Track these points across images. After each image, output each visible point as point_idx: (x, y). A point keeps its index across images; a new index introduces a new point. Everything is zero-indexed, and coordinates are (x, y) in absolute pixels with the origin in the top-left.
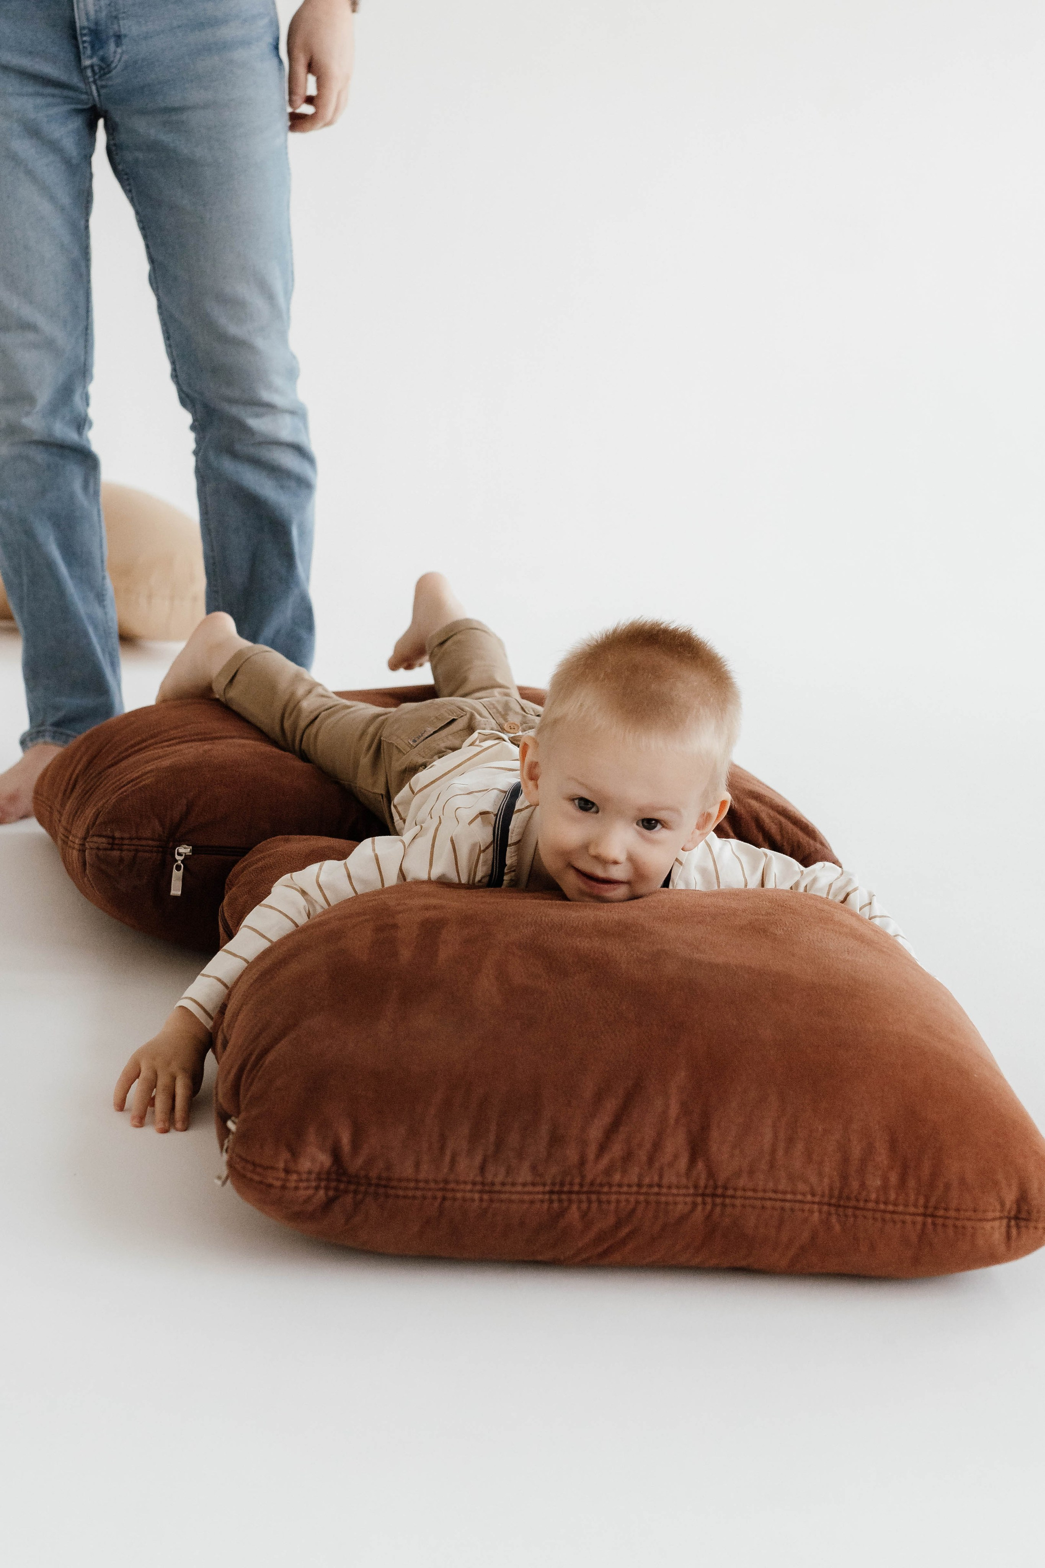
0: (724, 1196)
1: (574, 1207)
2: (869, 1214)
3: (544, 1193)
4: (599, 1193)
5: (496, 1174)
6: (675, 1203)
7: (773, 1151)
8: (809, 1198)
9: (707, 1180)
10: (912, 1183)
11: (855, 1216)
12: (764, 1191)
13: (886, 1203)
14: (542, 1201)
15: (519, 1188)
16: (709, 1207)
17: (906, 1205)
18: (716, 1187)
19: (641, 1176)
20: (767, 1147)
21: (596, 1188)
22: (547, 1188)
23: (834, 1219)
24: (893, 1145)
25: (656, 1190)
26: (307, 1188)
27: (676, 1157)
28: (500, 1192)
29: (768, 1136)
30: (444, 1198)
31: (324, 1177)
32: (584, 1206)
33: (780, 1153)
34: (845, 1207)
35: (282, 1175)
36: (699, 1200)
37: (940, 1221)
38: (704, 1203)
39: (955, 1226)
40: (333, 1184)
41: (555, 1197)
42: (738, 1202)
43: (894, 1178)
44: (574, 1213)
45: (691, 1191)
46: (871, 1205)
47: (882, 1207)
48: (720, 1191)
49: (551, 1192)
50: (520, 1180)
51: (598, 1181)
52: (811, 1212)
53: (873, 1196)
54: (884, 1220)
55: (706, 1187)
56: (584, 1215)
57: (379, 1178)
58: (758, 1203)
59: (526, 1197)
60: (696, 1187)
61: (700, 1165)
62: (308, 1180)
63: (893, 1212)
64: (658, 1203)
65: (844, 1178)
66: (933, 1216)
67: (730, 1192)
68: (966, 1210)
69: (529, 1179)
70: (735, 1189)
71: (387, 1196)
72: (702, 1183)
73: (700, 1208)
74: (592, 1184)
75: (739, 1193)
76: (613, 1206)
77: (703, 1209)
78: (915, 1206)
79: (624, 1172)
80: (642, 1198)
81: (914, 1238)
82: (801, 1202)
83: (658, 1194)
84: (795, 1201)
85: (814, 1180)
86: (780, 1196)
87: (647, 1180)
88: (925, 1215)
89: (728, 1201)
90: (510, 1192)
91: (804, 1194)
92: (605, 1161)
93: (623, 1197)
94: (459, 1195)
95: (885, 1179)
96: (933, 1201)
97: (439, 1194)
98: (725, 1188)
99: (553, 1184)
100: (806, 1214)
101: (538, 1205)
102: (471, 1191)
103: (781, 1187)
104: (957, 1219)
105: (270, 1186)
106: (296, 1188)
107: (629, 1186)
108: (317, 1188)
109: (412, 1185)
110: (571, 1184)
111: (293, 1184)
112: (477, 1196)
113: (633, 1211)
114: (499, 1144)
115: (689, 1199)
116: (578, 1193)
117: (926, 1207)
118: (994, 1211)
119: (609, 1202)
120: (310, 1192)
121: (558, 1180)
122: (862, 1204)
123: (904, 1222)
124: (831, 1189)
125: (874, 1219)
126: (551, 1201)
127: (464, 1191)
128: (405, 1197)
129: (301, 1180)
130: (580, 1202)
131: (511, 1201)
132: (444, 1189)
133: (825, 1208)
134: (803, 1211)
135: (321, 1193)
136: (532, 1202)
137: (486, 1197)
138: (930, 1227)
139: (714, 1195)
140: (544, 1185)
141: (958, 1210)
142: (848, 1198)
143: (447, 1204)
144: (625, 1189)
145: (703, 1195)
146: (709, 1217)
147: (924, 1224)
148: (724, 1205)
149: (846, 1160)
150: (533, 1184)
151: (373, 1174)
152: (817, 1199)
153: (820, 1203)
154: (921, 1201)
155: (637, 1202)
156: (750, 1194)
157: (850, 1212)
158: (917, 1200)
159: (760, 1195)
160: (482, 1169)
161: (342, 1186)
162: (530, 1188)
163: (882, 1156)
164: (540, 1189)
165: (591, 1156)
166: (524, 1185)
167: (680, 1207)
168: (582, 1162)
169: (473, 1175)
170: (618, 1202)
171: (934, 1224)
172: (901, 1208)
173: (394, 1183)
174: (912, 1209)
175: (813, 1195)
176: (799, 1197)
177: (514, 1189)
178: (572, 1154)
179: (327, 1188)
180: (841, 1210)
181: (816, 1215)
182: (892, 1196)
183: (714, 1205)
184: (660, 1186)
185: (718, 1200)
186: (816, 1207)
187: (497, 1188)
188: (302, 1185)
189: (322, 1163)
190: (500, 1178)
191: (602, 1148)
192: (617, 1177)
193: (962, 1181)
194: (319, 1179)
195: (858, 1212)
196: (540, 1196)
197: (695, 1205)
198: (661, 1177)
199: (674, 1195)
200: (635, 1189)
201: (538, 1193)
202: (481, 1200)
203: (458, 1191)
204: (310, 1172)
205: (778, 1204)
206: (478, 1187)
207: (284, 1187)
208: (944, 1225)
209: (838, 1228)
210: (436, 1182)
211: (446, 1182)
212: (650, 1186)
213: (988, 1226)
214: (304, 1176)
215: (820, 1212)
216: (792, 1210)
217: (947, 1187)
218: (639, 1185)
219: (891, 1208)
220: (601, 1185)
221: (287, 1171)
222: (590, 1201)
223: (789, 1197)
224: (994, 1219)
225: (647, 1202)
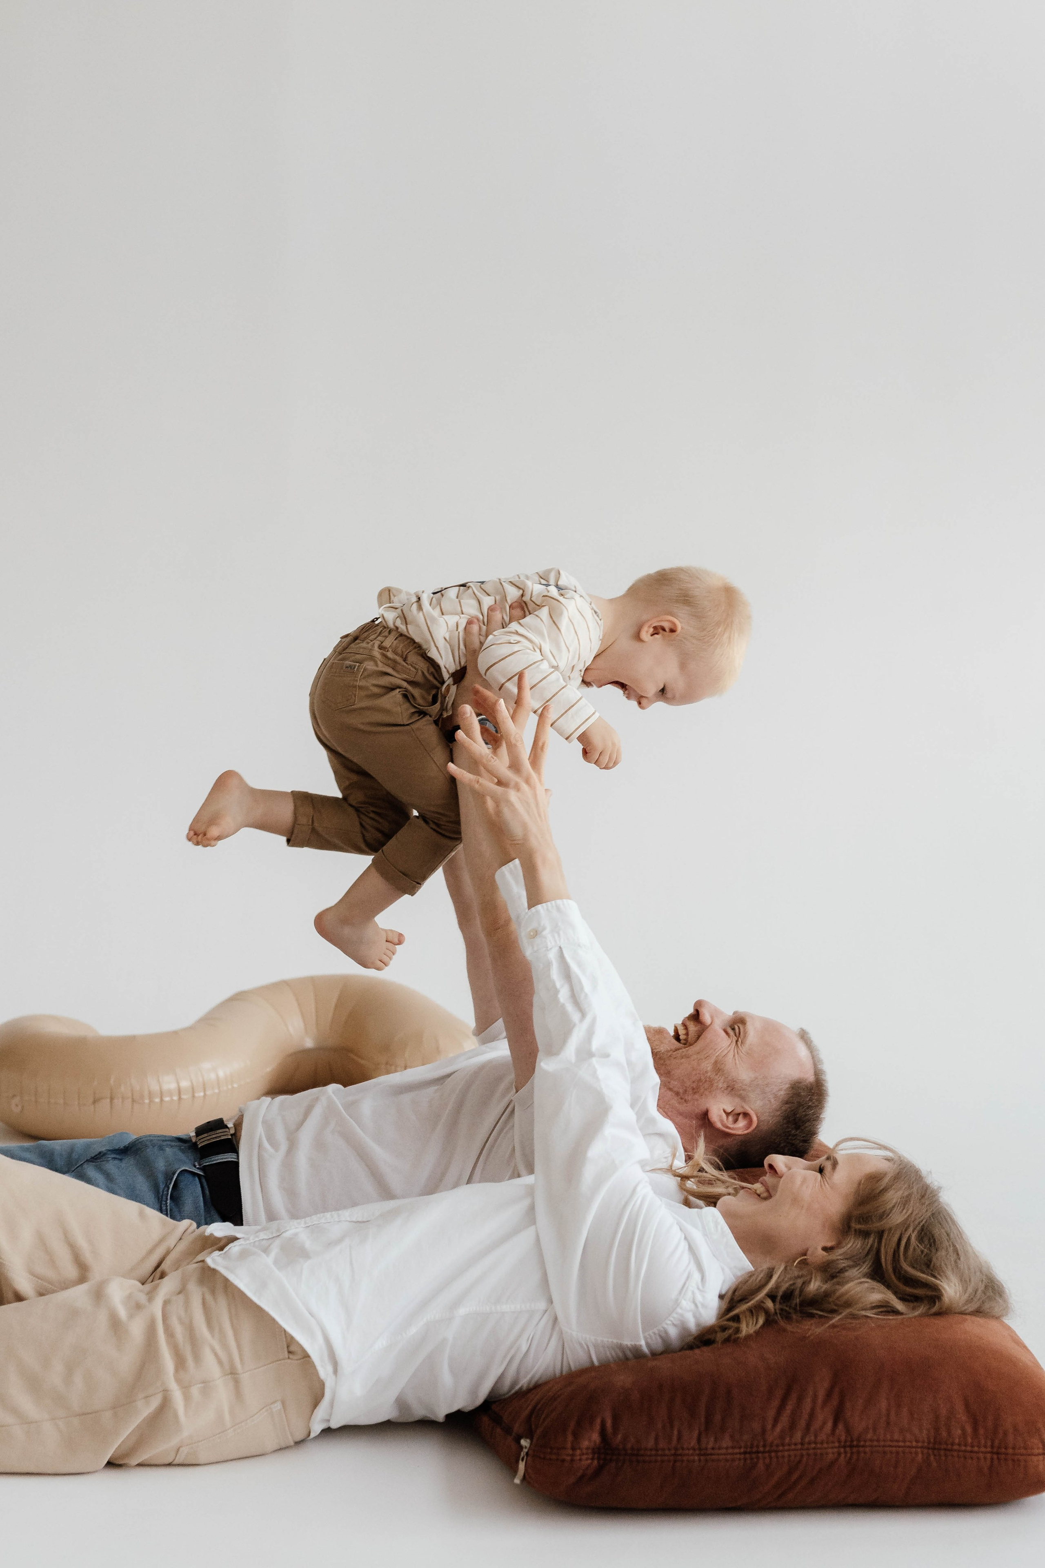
0: (857, 1446)
1: (761, 1461)
2: (955, 1454)
3: (740, 1453)
4: (776, 1452)
5: (710, 1443)
6: (827, 1454)
7: (888, 1415)
8: (914, 1444)
9: (846, 1436)
10: (981, 1431)
11: (946, 1455)
12: (884, 1441)
13: (966, 1445)
14: (740, 1459)
15: (724, 1451)
16: (849, 1455)
17: (979, 1447)
18: (852, 1441)
19: (803, 1438)
20: (884, 1411)
21: (774, 1448)
22: (742, 1450)
23: (932, 1458)
24: (967, 1406)
25: (813, 1446)
26: (587, 1459)
27: (824, 1423)
28: (711, 1454)
29: (884, 1404)
30: (675, 1461)
31: (596, 1451)
32: (767, 1461)
33: (893, 1413)
34: (939, 1449)
35: (571, 1452)
36: (842, 1450)
37: (1003, 1457)
38: (846, 1452)
39: (1013, 1460)
40: (603, 1456)
41: (748, 1456)
42: (867, 1449)
43: (969, 1430)
44: (761, 1465)
45: (837, 1444)
46: (956, 1447)
47: (963, 1448)
48: (855, 1443)
49: (745, 1453)
50: (725, 1446)
51: (775, 1442)
52: (916, 1453)
53: (957, 1441)
54: (965, 1458)
55: (846, 1442)
56: (768, 1467)
57: (632, 1449)
58: (880, 1449)
59: (729, 1457)
60: (839, 1442)
61: (841, 1426)
62: (587, 1454)
63: (971, 1452)
64: (815, 1454)
65: (937, 1429)
66: (998, 1453)
67: (862, 1443)
68: (1019, 1448)
69: (730, 1444)
70: (865, 1441)
71: (638, 1461)
72: (843, 1438)
73: (843, 1456)
74: (771, 1446)
75: (867, 1444)
76: (786, 1460)
77: (845, 1456)
78: (985, 1447)
79: (791, 1437)
80: (804, 1452)
81: (986, 1470)
82: (909, 1447)
83: (814, 1449)
84: (905, 1447)
85: (916, 1430)
86: (895, 1444)
87: (807, 1440)
88: (992, 1453)
89: (861, 1449)
90: (718, 1454)
91: (911, 1442)
92: (778, 1429)
93: (792, 1453)
94: (685, 1458)
95: (963, 1430)
96: (997, 1442)
97: (672, 1458)
98: (859, 1440)
99: (746, 1447)
100: (913, 1455)
101: (737, 1463)
102: (692, 1455)
103: (896, 1437)
104: (1014, 1454)
105: (563, 1461)
106: (580, 1460)
107: (796, 1444)
108: (593, 1459)
109: (653, 1452)
110: (758, 1446)
111: (578, 1458)
112: (696, 1458)
113: (800, 1462)
114: (708, 1421)
115: (836, 1450)
116: (763, 1452)
117: (992, 1447)
118: (1038, 1448)
119: (783, 1457)
120: (589, 1461)
121: (749, 1444)
122: (950, 1446)
123: (978, 1458)
124: (928, 1438)
125: (959, 1457)
126: (745, 1460)
127: (688, 1455)
128: (650, 1462)
129: (583, 1454)
130: (764, 1458)
131: (719, 1460)
132: (675, 1455)
133: (926, 1451)
134: (911, 1453)
135: (596, 1462)
136: (733, 1460)
137: (702, 1458)
138: (996, 1462)
139: (851, 1446)
140: (740, 1448)
141: (1014, 1448)
142: (940, 1443)
143: (678, 1464)
144: (793, 1447)
145: (844, 1447)
146: (849, 1462)
147: (992, 1459)
148: (858, 1452)
149: (937, 1417)
150: (733, 1448)
151: (629, 1446)
152: (920, 1444)
153: (922, 1447)
154: (989, 1444)
155: (802, 1456)
156: (875, 1443)
157: (942, 1452)
158: (986, 1442)
159: (882, 1443)
160: (699, 1440)
161: (608, 1457)
162: (730, 1451)
163: (962, 1416)
164: (737, 1451)
165: (769, 1427)
166: (727, 1448)
167: (831, 1456)
168: (764, 1431)
169: (693, 1443)
170: (789, 1456)
171: (998, 1459)
172: (976, 1449)
173: (642, 1452)
174: (983, 1449)
175: (917, 1441)
176: (908, 1444)
177: (720, 1452)
178: (756, 1426)
179: (599, 1459)
180: (935, 1451)
181: (920, 1456)
182: (970, 1440)
183: (852, 1453)
184: (815, 1443)
185: (855, 1450)
186: (919, 1450)
187: (709, 1451)
188: (584, 1457)
189: (595, 1442)
190: (711, 1445)
191: (776, 1420)
192: (787, 1440)
193: (1016, 1429)
194: (594, 1453)
195: (948, 1453)
196: (738, 1456)
197: (839, 1454)
198: (816, 1436)
199: (826, 1448)
200: (799, 1447)
201: (736, 1454)
202: (700, 1460)
203: (684, 1455)
204: (587, 1449)
205: (894, 1449)
206: (697, 1452)
207: (572, 1460)
208: (1006, 1460)
209: (935, 1464)
210: (669, 1450)
211: (676, 1449)
212: (809, 1443)
213: (1035, 1458)
214: (584, 1451)
215: (922, 1453)
216: (904, 1453)
217: (1005, 1434)
218: (802, 1444)
219: (969, 1448)
220: (777, 1446)
221: (573, 1449)
222: (771, 1458)
223: (901, 1444)
224: (1039, 1454)
225: (808, 1455)
